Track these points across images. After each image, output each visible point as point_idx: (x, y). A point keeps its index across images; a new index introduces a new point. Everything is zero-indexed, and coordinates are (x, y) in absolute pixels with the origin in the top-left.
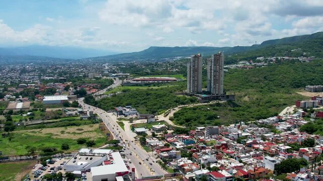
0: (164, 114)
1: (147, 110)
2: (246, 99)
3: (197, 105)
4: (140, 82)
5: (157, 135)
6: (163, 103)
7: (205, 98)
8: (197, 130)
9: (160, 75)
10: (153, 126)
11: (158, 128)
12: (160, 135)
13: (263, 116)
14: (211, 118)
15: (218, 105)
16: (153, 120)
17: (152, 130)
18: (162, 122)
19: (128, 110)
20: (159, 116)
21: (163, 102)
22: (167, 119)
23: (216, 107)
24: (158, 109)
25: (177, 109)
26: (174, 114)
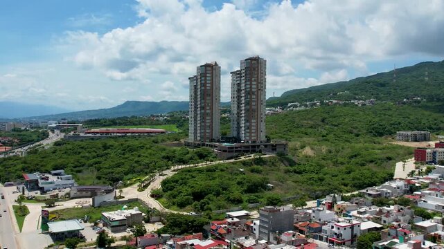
0: (138, 184)
1: (99, 178)
2: (308, 151)
3: (213, 163)
4: (98, 135)
5: (112, 241)
6: (136, 162)
7: (231, 149)
8: (230, 220)
9: (136, 125)
10: (106, 214)
11: (117, 218)
12: (124, 238)
13: (366, 181)
14: (254, 188)
15: (259, 161)
16: (109, 198)
17: (101, 225)
18: (133, 202)
19: (52, 178)
20: (125, 190)
21: (136, 159)
22: (145, 196)
23: (255, 166)
24: (126, 174)
25: (169, 173)
26: (164, 183)
